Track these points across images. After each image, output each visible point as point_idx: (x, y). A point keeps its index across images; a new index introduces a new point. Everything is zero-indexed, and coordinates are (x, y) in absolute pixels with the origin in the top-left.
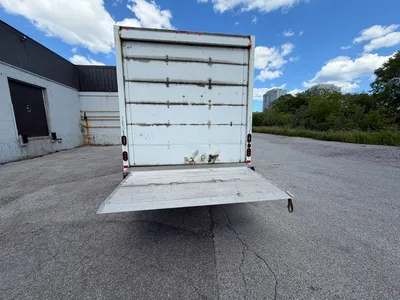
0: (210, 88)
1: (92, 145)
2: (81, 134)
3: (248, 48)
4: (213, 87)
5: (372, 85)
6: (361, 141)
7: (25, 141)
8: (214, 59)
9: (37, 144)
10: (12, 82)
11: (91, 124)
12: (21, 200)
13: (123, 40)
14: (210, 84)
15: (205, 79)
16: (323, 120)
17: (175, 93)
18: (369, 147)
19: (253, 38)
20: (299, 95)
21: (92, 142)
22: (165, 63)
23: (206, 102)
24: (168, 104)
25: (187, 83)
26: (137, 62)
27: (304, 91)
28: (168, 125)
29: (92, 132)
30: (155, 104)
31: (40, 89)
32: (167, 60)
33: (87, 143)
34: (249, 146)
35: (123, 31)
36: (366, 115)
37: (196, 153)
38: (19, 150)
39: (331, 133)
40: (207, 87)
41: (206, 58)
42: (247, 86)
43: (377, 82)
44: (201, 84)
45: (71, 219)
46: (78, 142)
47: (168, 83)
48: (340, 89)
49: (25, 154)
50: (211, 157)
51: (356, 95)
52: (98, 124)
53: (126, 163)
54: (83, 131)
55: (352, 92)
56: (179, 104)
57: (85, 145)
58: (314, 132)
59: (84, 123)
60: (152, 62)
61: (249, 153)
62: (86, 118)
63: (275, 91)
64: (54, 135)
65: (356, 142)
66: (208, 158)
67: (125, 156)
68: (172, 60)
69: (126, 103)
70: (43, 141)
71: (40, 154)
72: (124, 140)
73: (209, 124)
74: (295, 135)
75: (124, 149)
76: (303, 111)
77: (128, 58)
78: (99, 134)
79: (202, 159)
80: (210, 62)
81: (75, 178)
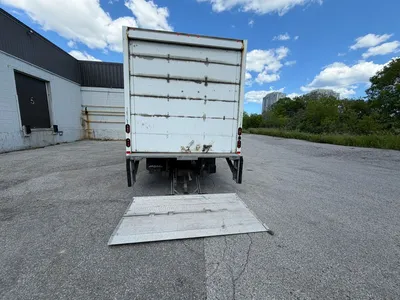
0: (206, 85)
1: (92, 139)
2: (81, 128)
3: (241, 50)
4: (209, 84)
5: (367, 91)
6: (351, 143)
7: (29, 132)
8: (211, 59)
9: (39, 135)
10: (18, 74)
11: (91, 118)
12: (29, 183)
13: (130, 39)
14: (206, 82)
15: (202, 77)
16: (319, 124)
17: (174, 88)
18: (357, 149)
19: (245, 42)
20: (297, 99)
21: (92, 136)
22: (166, 61)
23: (203, 97)
24: (168, 97)
25: (186, 80)
26: (142, 59)
27: (301, 95)
28: (167, 116)
29: (92, 126)
30: (156, 97)
31: (44, 82)
32: (168, 58)
33: (87, 137)
34: (240, 138)
35: (130, 31)
36: (360, 120)
37: (192, 143)
38: (22, 140)
39: (324, 136)
40: (203, 84)
41: (204, 58)
42: (239, 84)
43: (372, 89)
44: (198, 81)
45: (76, 198)
46: (78, 135)
47: (168, 79)
48: (338, 94)
49: (27, 144)
50: (205, 147)
51: (352, 101)
52: (99, 119)
53: (128, 149)
54: (83, 125)
55: (349, 98)
56: (178, 98)
57: (85, 139)
58: (308, 135)
59: (85, 118)
60: (155, 60)
61: (239, 145)
62: (87, 112)
63: (274, 95)
64: (56, 127)
65: (346, 145)
66: (202, 148)
67: (128, 143)
68: (173, 59)
69: (131, 95)
70: (45, 133)
71: (41, 145)
72: (128, 129)
73: (204, 118)
74: (290, 137)
75: (128, 136)
76: (301, 114)
77: (134, 56)
78: (98, 129)
79: (197, 149)
80: (207, 62)
81: (77, 167)
